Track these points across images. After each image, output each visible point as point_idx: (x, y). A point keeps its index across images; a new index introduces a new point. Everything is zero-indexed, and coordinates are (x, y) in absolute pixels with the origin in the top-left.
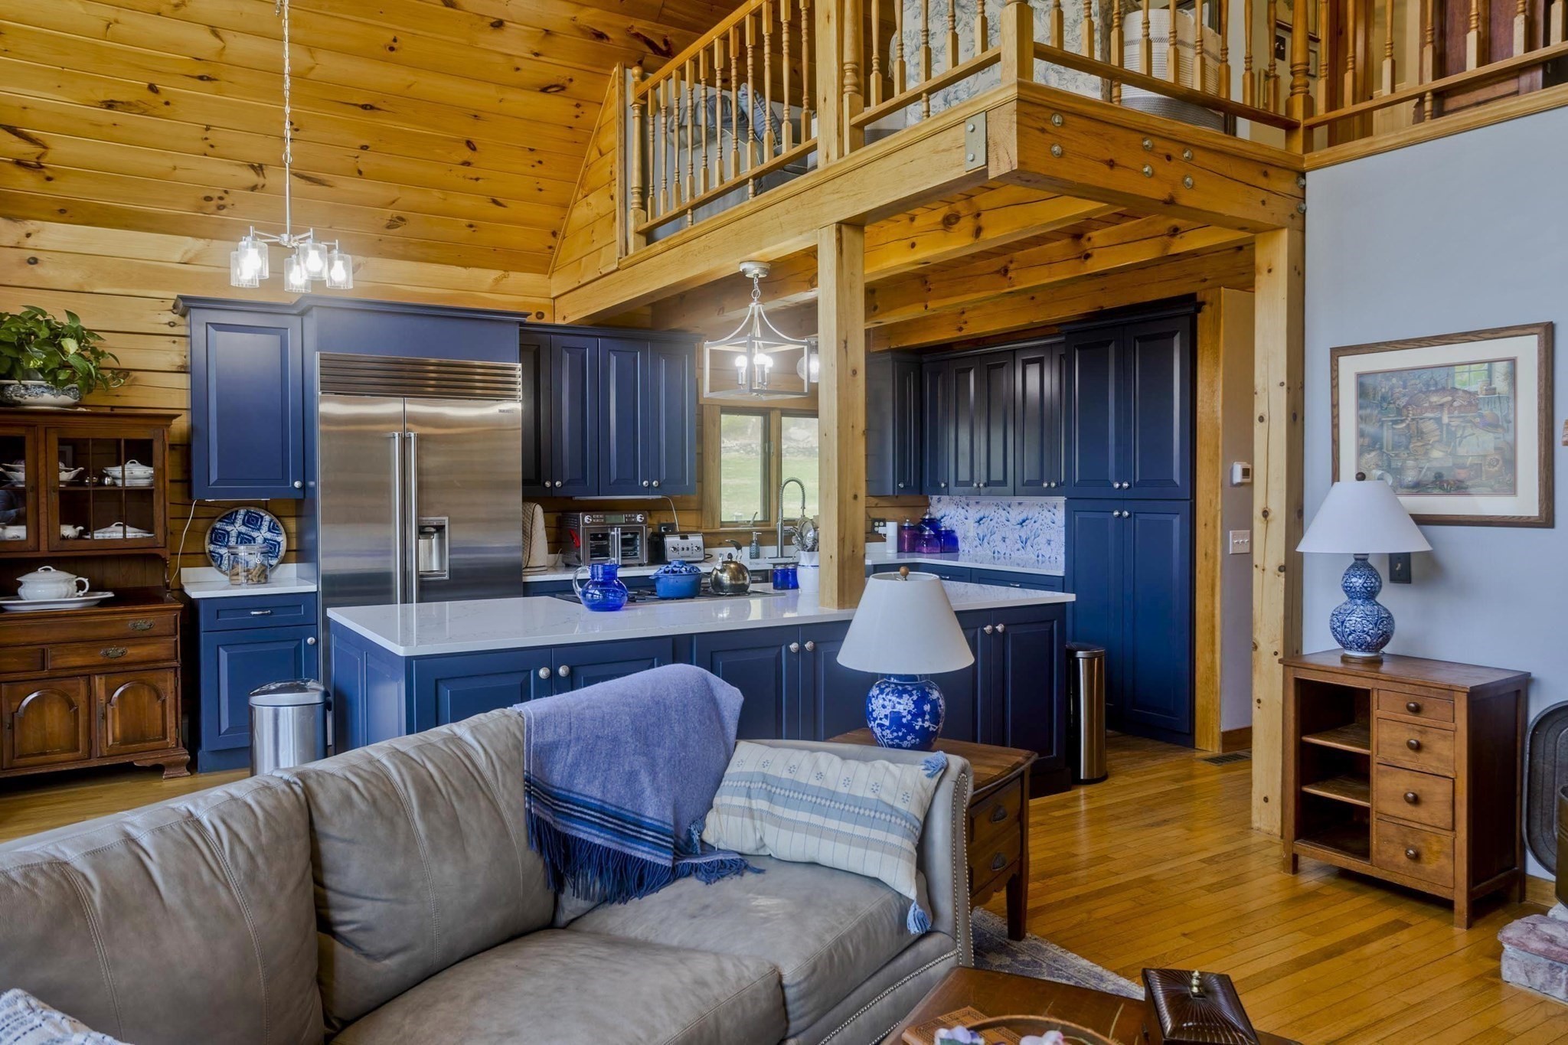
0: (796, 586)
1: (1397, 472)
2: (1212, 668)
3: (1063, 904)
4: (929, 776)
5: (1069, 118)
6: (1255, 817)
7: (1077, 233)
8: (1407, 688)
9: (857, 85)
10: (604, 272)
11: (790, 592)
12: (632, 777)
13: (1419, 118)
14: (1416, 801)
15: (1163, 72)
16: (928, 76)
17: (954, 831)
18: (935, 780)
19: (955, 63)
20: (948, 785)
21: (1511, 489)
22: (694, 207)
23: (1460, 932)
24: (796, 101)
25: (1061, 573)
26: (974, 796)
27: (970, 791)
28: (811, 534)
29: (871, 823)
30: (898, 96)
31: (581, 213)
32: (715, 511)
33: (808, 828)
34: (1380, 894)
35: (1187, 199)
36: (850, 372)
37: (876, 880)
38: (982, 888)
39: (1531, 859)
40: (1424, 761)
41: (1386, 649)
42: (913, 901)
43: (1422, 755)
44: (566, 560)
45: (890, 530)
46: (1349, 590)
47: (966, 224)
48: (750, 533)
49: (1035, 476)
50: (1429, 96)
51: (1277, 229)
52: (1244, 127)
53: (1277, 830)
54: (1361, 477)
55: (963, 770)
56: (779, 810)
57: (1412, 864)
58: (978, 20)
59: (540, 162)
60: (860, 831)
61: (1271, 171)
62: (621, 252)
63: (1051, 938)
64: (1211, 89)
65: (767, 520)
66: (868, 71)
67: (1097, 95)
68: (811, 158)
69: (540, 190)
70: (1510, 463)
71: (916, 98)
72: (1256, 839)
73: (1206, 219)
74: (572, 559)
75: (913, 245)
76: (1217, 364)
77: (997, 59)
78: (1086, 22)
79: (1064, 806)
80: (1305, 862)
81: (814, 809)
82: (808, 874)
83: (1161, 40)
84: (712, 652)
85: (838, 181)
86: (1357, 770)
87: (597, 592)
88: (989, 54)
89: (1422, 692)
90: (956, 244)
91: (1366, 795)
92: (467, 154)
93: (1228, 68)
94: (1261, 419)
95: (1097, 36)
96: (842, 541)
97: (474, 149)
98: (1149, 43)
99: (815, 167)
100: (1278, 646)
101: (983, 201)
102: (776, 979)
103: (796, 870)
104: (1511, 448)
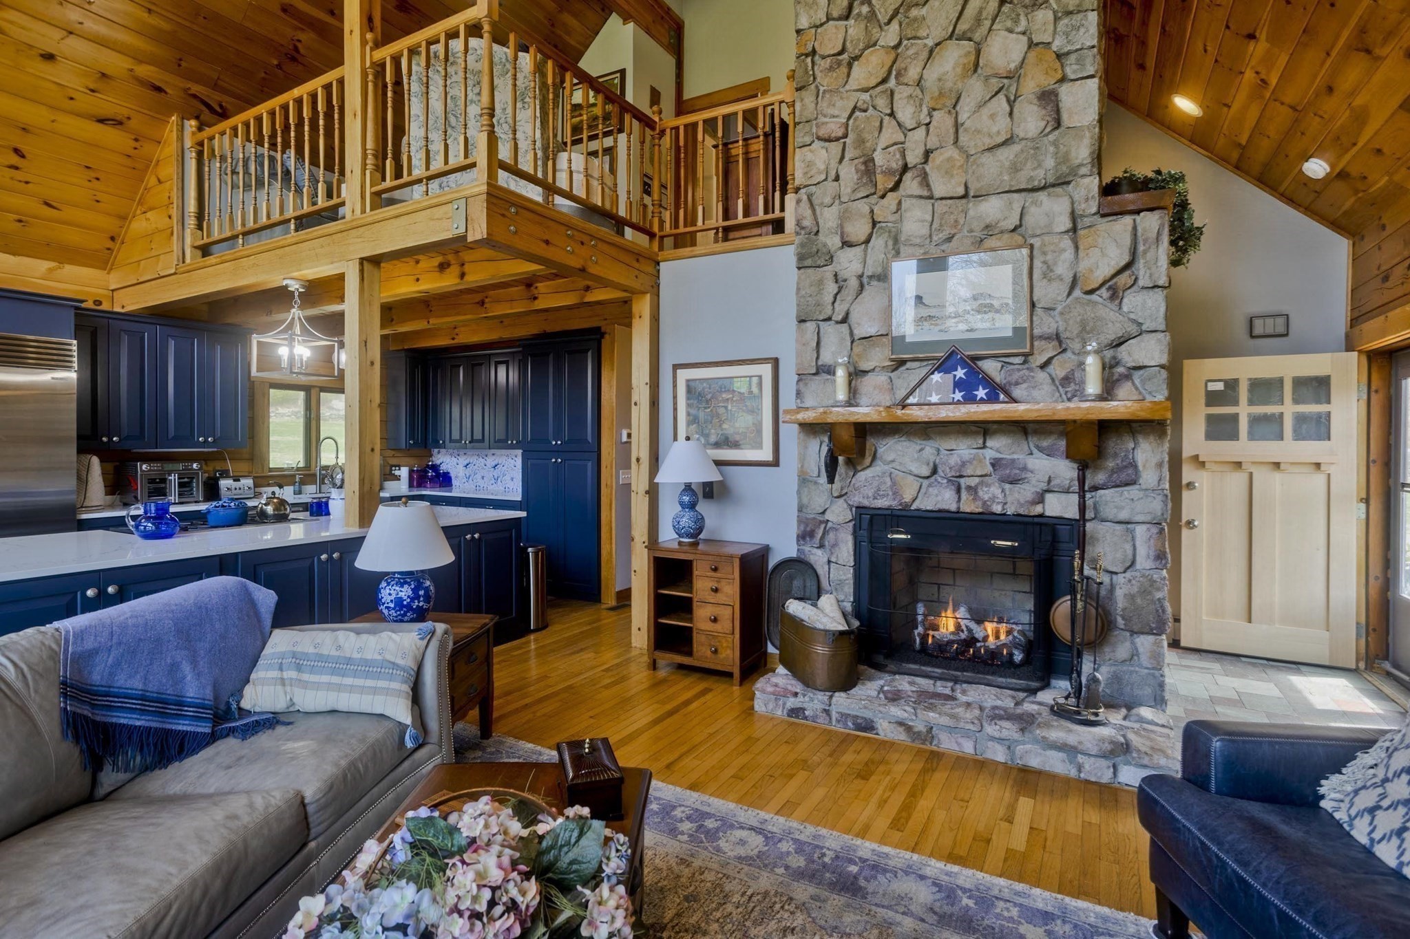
0: (328, 514)
1: (707, 436)
2: (610, 553)
3: (517, 711)
4: (421, 639)
5: (519, 209)
6: (633, 640)
7: (529, 283)
8: (710, 558)
9: (376, 165)
10: (162, 274)
11: (323, 518)
12: (174, 667)
13: (716, 241)
14: (715, 620)
15: (579, 191)
16: (428, 168)
17: (439, 674)
18: (425, 642)
19: (446, 162)
20: (435, 644)
21: (759, 446)
22: (245, 234)
23: (736, 688)
24: (329, 168)
25: (519, 498)
26: (453, 649)
27: (450, 646)
28: (339, 476)
29: (378, 676)
30: (406, 178)
31: (139, 225)
32: (264, 459)
33: (329, 687)
34: (698, 675)
35: (593, 269)
36: (369, 363)
37: (382, 715)
38: (461, 708)
39: (769, 645)
40: (720, 597)
41: (701, 536)
42: (409, 726)
43: (718, 595)
44: (125, 501)
45: (404, 472)
46: (682, 504)
47: (454, 270)
48: (294, 476)
49: (503, 437)
50: (720, 230)
51: (644, 293)
52: (628, 232)
53: (645, 647)
54: (688, 439)
55: (446, 632)
56: (306, 677)
57: (713, 656)
58: (462, 139)
59: (98, 179)
60: (370, 683)
61: (641, 259)
62: (178, 260)
63: (509, 734)
64: (608, 206)
65: (308, 466)
66: (385, 158)
67: (540, 199)
68: (341, 211)
69: (98, 201)
70: (759, 431)
71: (419, 181)
72: (634, 653)
73: (605, 283)
74: (129, 498)
75: (418, 280)
76: (613, 370)
77: (473, 165)
78: (532, 152)
79: (520, 648)
80: (661, 663)
81: (334, 672)
82: (329, 720)
83: (579, 172)
84: (255, 566)
85: (361, 230)
86: (685, 607)
87: (150, 525)
88: (469, 161)
89: (718, 559)
90: (448, 282)
91: (691, 620)
92: (15, 160)
93: (617, 196)
94: (636, 404)
95: (540, 163)
96: (362, 481)
97: (23, 156)
98: (571, 173)
99: (344, 218)
100: (645, 538)
101: (467, 256)
102: (299, 801)
103: (320, 718)
104: (760, 423)
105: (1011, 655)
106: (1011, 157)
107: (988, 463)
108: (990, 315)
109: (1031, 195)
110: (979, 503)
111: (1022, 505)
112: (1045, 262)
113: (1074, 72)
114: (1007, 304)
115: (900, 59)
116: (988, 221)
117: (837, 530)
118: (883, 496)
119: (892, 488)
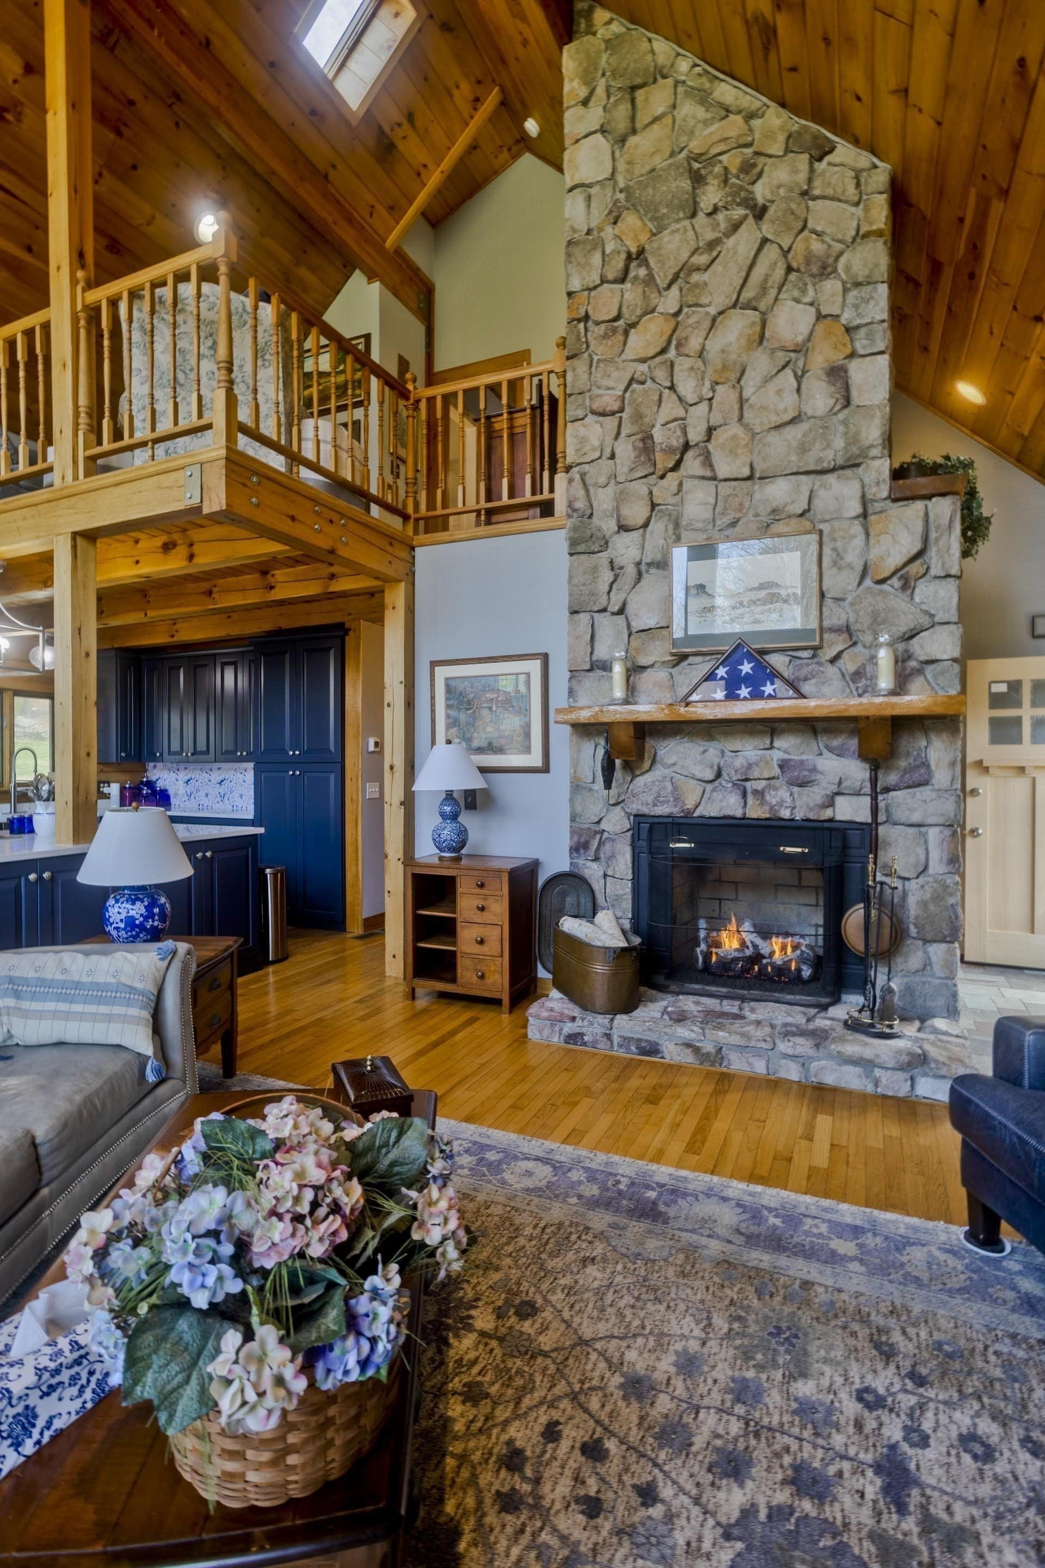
0: (32, 831)
1: (469, 740)
2: (356, 876)
3: (262, 1047)
4: (161, 959)
5: (263, 480)
6: (387, 969)
7: (264, 568)
8: (476, 873)
9: (90, 425)
11: (26, 836)
13: (478, 524)
14: (481, 942)
15: (327, 463)
16: (153, 429)
17: (182, 1000)
18: (166, 962)
19: (176, 423)
20: (176, 966)
21: (528, 750)
23: (505, 1017)
25: (251, 814)
26: (197, 972)
27: (193, 968)
28: (46, 788)
29: (113, 1001)
30: (127, 441)
33: (55, 1015)
34: (462, 1004)
35: (343, 552)
36: (83, 654)
37: (119, 1046)
38: (202, 1043)
39: (539, 966)
40: (488, 917)
41: (463, 852)
42: (148, 1058)
43: (485, 913)
45: (114, 789)
46: (443, 815)
47: (182, 551)
49: (231, 748)
50: (483, 512)
51: (399, 581)
53: (401, 976)
54: (449, 742)
55: (189, 953)
56: (26, 1005)
57: (480, 982)
58: (195, 395)
60: (103, 1009)
61: (394, 543)
64: (358, 482)
66: (101, 417)
67: (283, 469)
68: (47, 478)
70: (527, 735)
71: (143, 444)
72: (388, 983)
73: (355, 569)
75: (137, 562)
76: (358, 671)
77: (209, 427)
78: (275, 416)
79: (259, 981)
80: (419, 992)
81: (61, 998)
82: (55, 1053)
83: (326, 442)
85: (74, 499)
86: (448, 928)
88: (203, 422)
89: (485, 874)
90: (174, 565)
91: (454, 944)
93: (368, 471)
94: (389, 705)
95: (283, 429)
96: (76, 790)
98: (318, 442)
99: (51, 485)
100: (400, 855)
101: (195, 535)
102: (29, 1141)
103: (43, 1051)
104: (528, 726)
106: (799, 436)
107: (775, 764)
108: (778, 605)
109: (820, 477)
110: (767, 808)
111: (811, 810)
112: (834, 549)
113: (863, 348)
114: (794, 594)
115: (680, 328)
116: (774, 505)
117: (613, 840)
118: (663, 803)
119: (672, 793)
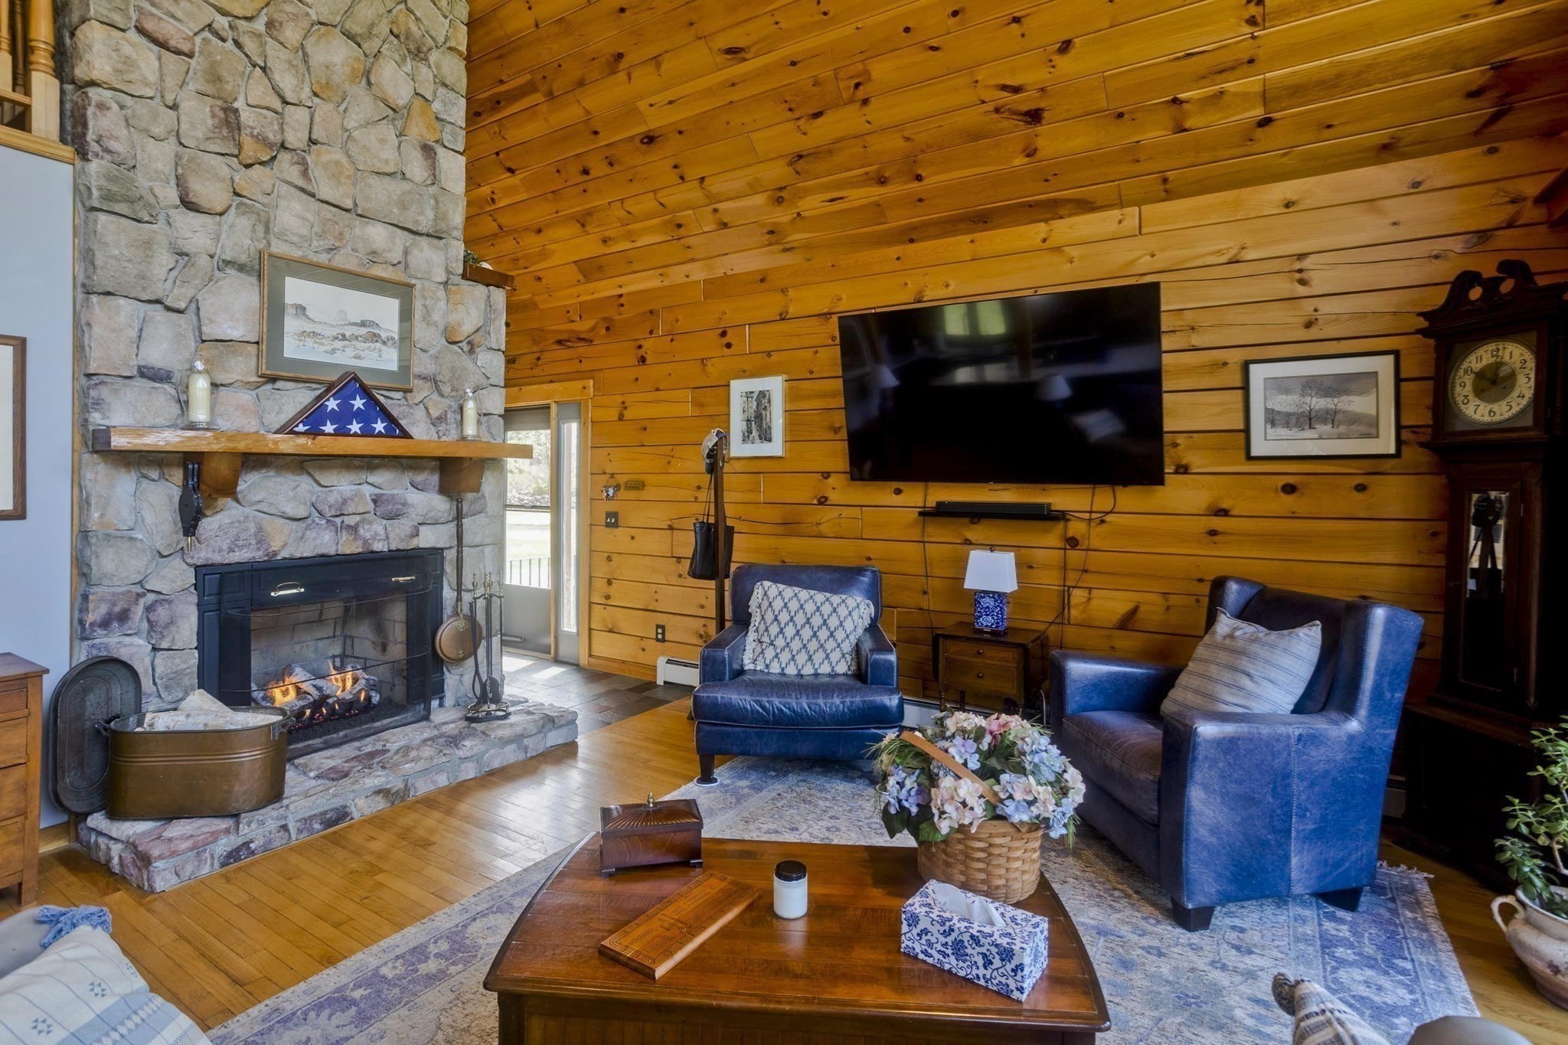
105: (368, 698)
106: (399, 193)
107: (369, 499)
108: (378, 345)
109: (412, 236)
110: (360, 543)
111: (402, 540)
112: (425, 306)
113: (448, 141)
114: (393, 339)
116: (374, 247)
117: (170, 602)
118: (241, 547)
119: (256, 535)
